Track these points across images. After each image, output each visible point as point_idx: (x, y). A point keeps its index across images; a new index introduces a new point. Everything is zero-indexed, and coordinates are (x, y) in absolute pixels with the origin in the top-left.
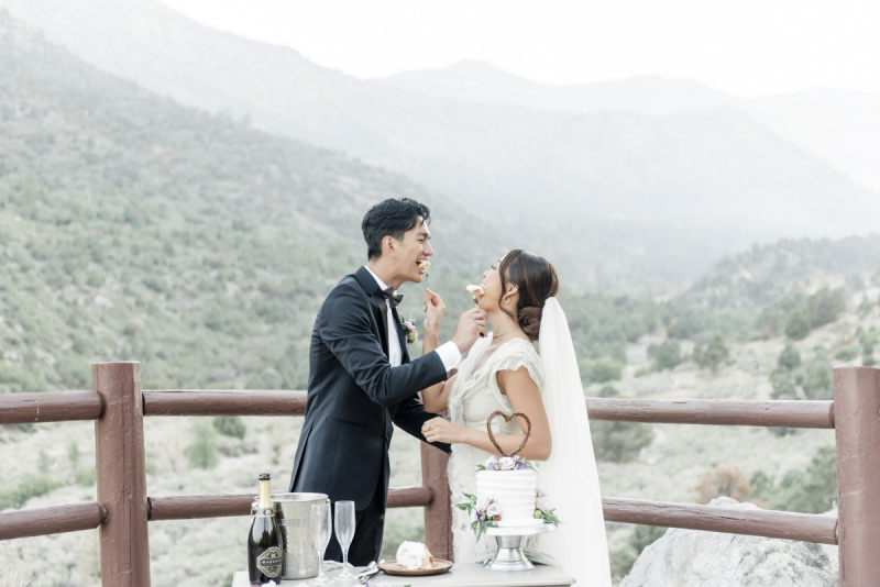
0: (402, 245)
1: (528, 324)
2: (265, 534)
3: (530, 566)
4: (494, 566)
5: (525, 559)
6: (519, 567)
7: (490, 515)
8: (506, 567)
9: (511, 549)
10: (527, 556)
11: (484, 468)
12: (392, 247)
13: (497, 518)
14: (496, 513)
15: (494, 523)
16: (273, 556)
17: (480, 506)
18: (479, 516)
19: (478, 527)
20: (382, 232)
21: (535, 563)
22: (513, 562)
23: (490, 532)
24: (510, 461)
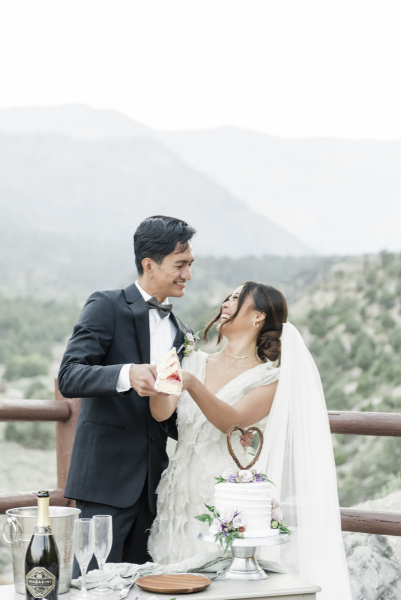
0: (160, 268)
2: (45, 551)
3: (265, 575)
4: (229, 575)
5: (260, 568)
6: (255, 576)
7: (236, 526)
8: (244, 576)
9: (247, 559)
10: (260, 565)
11: (222, 480)
13: (242, 529)
14: (241, 525)
15: (240, 534)
16: (39, 576)
17: (226, 517)
18: (224, 527)
19: (224, 539)
21: (267, 572)
22: (247, 571)
23: (236, 543)
24: (248, 474)
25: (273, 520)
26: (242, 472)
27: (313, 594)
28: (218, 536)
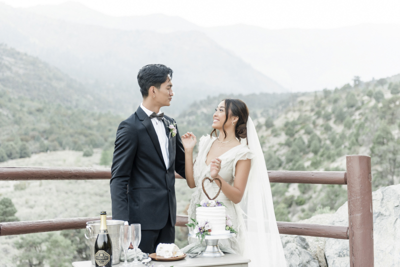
0: (159, 91)
1: (240, 132)
3: (223, 254)
4: (205, 254)
5: (220, 251)
6: (218, 255)
7: (206, 229)
8: (212, 255)
9: (214, 246)
11: (200, 206)
12: (154, 92)
13: (210, 230)
14: (209, 228)
15: (209, 233)
16: (102, 255)
17: (201, 225)
18: (200, 229)
19: (200, 236)
20: (150, 84)
21: (224, 253)
22: (214, 252)
23: (207, 237)
24: (214, 202)
25: (227, 226)
26: (210, 201)
27: (247, 263)
28: (197, 234)
